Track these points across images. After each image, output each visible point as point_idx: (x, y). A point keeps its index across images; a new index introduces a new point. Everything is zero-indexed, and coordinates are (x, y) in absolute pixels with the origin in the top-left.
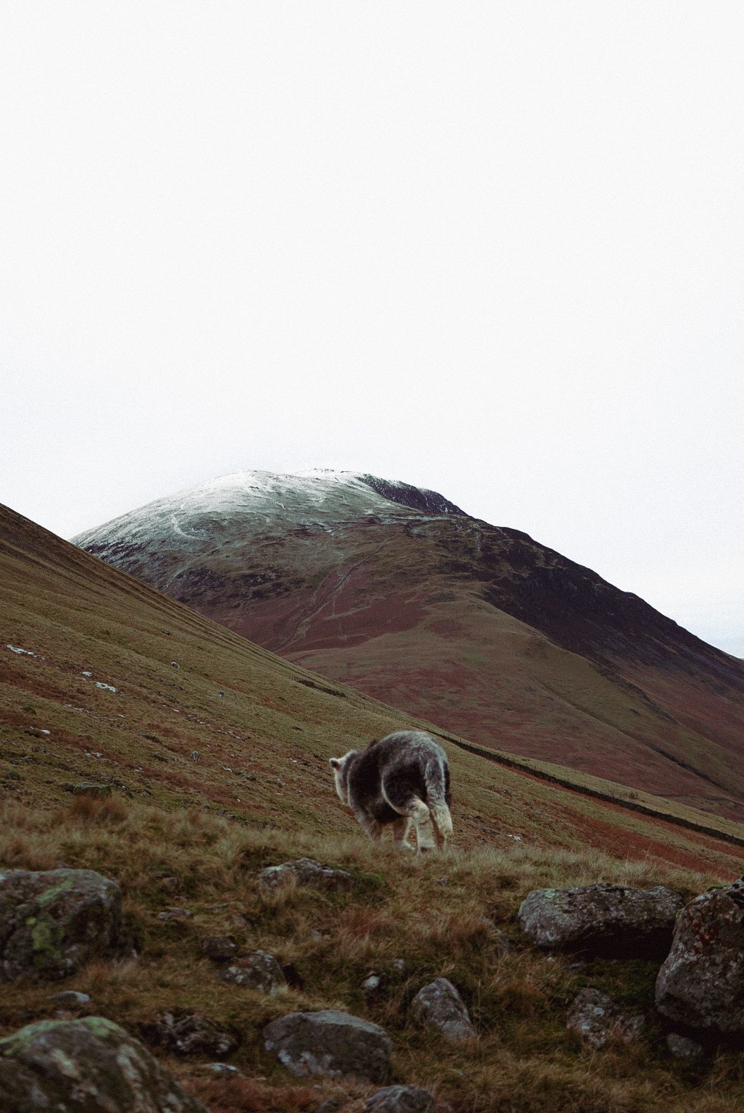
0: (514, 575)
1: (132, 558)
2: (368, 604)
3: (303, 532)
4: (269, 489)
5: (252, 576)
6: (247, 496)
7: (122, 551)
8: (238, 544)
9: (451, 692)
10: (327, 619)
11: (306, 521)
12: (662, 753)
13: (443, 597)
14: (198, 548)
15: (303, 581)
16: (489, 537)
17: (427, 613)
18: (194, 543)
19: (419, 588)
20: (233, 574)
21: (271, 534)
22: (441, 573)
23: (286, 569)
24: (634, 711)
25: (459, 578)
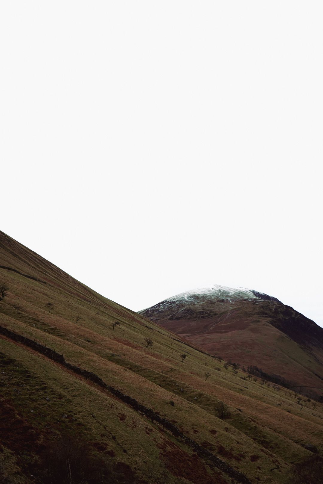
0: (283, 318)
1: (171, 305)
2: (233, 322)
3: (223, 301)
4: (218, 289)
5: (203, 312)
6: (210, 290)
7: (169, 303)
8: (201, 303)
9: (249, 349)
10: (220, 325)
11: (225, 298)
12: (316, 375)
13: (256, 321)
14: (190, 303)
15: (217, 314)
16: (278, 306)
17: (250, 325)
18: (189, 302)
19: (250, 318)
20: (197, 311)
21: (212, 301)
22: (258, 314)
23: (213, 310)
24: (310, 361)
25: (264, 317)
